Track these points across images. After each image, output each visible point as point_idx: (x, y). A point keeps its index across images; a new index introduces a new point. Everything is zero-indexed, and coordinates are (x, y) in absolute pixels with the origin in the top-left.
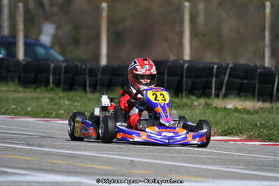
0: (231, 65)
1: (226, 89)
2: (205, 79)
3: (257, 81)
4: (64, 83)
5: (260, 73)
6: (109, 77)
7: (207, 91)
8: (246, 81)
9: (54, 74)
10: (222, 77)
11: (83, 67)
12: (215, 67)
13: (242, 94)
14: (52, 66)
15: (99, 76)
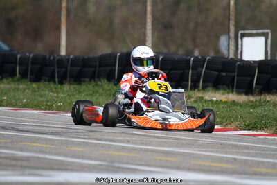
0: (208, 58)
1: (203, 81)
2: (180, 72)
3: (236, 74)
4: (31, 74)
5: (239, 66)
6: (79, 68)
7: (184, 83)
8: (224, 74)
9: (20, 65)
10: (200, 69)
11: (52, 58)
12: (192, 59)
13: (220, 86)
14: (19, 56)
15: (69, 67)
